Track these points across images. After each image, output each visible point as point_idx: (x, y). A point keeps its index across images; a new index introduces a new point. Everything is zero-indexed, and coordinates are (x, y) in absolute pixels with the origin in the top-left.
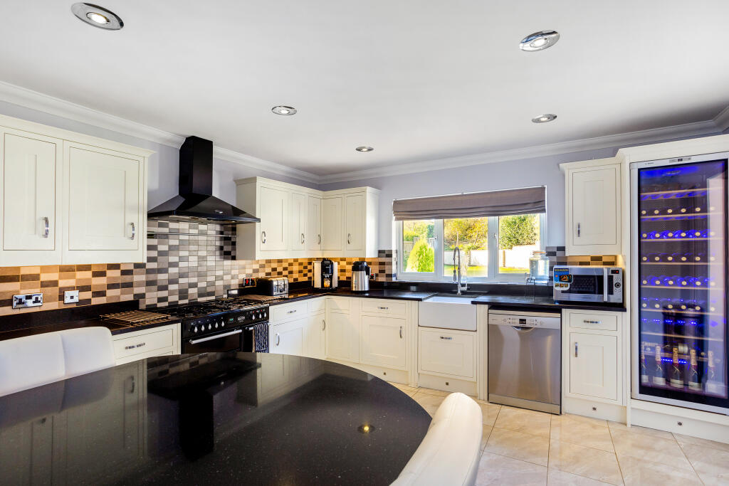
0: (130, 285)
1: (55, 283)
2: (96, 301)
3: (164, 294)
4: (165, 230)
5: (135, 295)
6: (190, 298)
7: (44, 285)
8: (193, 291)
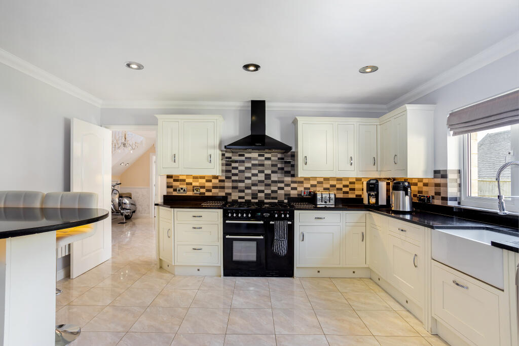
0: (223, 188)
1: (191, 184)
2: (207, 194)
3: (242, 194)
4: (243, 158)
5: (226, 193)
6: (259, 199)
7: (188, 184)
8: (261, 195)
